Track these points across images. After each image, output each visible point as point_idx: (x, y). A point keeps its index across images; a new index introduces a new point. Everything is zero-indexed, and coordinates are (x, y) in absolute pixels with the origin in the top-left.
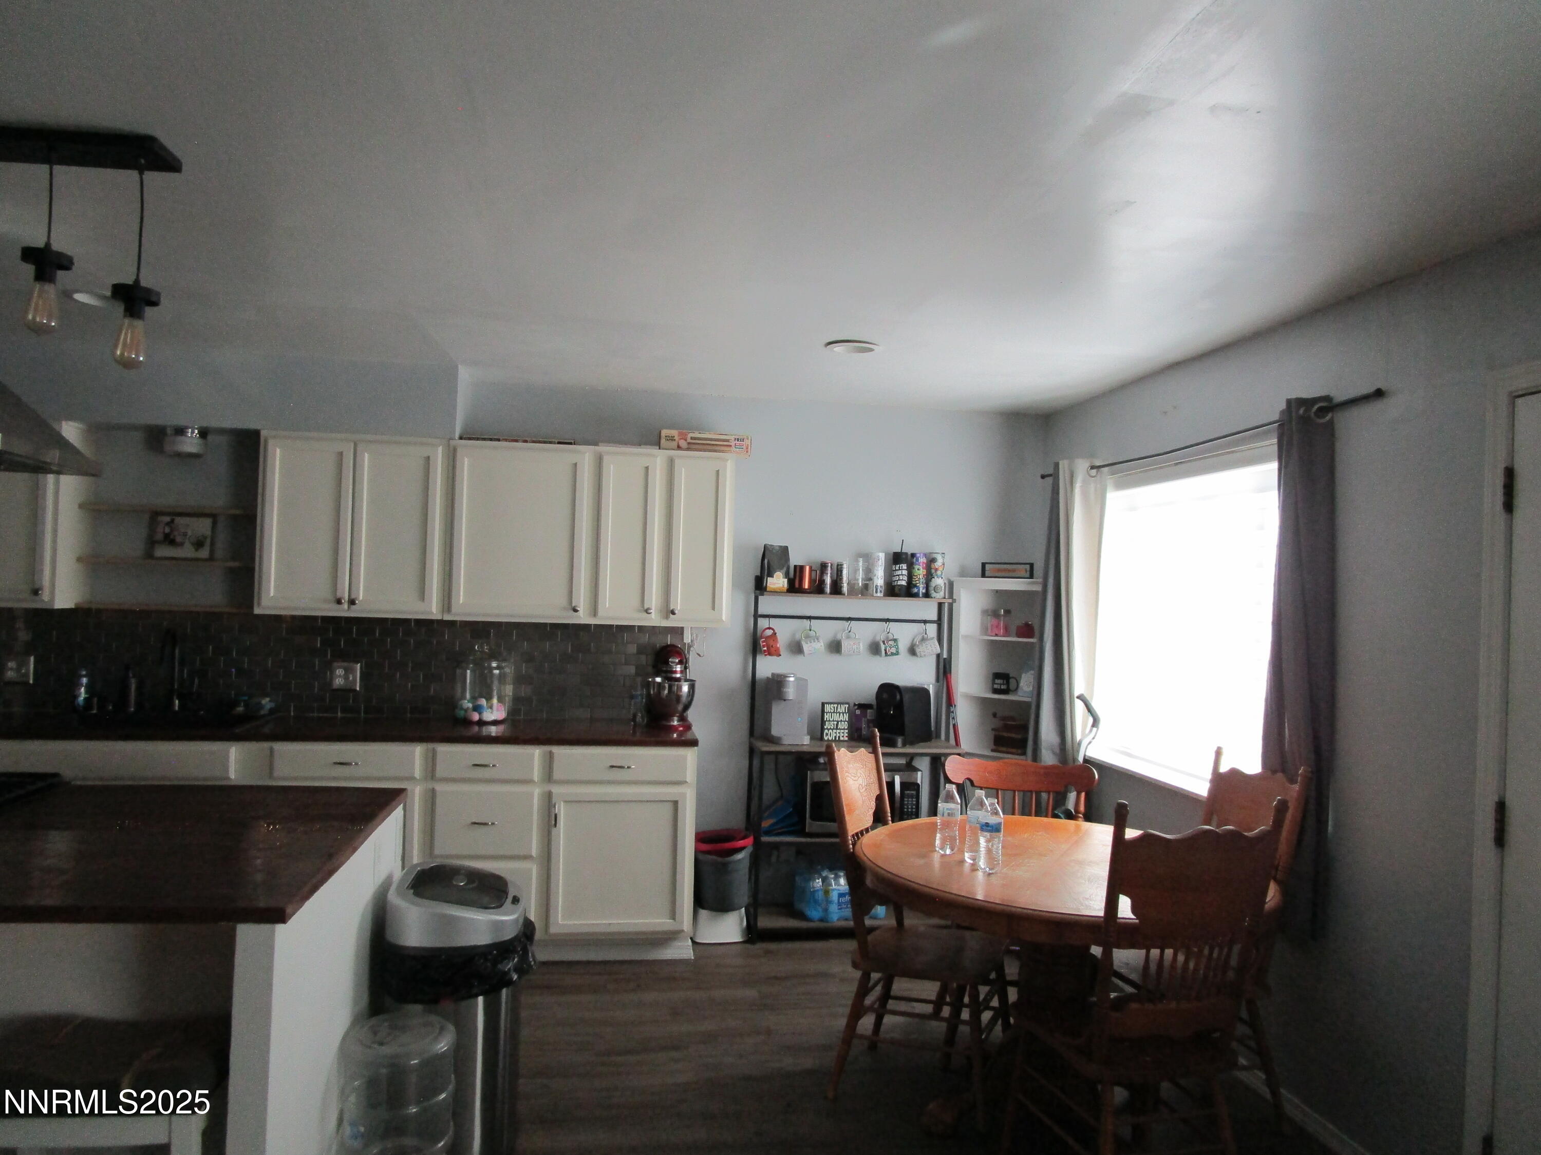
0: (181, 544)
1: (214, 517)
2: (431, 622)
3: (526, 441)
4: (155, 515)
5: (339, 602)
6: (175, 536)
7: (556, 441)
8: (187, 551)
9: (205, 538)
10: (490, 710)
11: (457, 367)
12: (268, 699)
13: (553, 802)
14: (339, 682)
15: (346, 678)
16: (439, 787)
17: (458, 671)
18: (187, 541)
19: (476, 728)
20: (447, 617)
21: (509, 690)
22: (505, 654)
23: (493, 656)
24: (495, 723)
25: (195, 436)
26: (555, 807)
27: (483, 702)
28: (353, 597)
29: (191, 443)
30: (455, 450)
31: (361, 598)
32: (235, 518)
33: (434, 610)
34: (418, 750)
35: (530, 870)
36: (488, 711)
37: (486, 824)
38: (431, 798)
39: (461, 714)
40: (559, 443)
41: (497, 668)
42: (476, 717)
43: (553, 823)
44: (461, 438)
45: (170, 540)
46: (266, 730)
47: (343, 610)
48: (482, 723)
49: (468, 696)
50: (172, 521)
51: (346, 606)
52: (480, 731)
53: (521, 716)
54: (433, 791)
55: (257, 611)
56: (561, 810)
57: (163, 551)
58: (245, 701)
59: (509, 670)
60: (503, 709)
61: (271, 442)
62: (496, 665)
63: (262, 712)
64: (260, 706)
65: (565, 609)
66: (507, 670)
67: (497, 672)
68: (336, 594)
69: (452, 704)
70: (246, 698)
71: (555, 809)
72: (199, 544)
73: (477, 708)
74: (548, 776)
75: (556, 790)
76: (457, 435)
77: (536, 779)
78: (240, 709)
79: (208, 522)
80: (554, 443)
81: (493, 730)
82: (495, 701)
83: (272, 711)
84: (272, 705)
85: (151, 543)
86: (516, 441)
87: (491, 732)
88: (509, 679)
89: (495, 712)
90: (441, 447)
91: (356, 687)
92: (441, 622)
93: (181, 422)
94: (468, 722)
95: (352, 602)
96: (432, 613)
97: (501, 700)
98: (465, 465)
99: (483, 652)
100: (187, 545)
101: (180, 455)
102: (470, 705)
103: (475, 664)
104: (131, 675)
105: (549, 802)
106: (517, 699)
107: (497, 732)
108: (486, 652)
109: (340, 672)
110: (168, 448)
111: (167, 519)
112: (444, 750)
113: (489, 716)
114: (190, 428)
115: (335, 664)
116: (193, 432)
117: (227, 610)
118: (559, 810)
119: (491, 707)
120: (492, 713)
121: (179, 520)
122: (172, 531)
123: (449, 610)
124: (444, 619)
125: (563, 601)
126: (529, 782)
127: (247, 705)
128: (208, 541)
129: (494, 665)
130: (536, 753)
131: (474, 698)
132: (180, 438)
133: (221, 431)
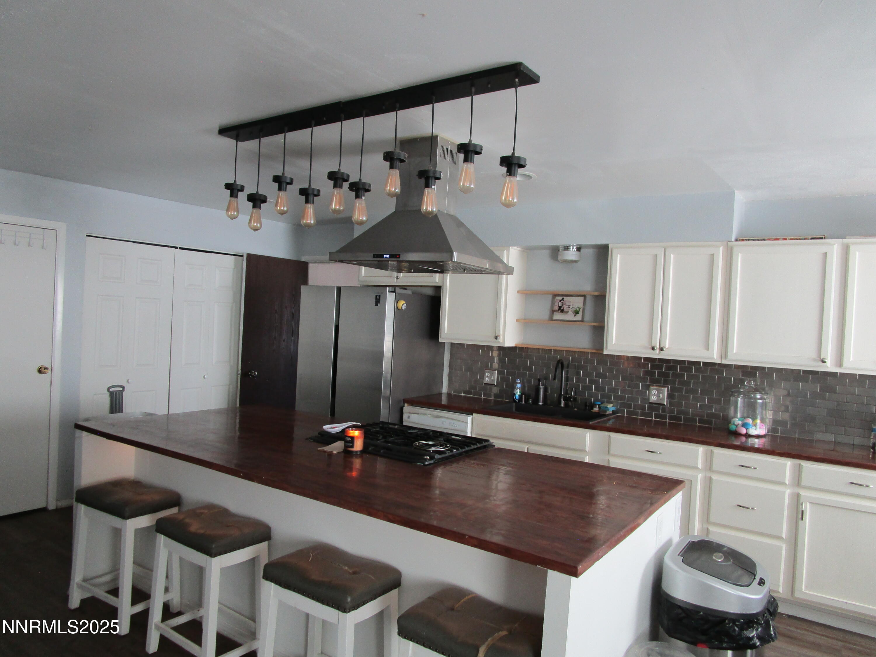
0: (567, 312)
1: (584, 296)
2: (714, 364)
3: (785, 239)
4: (555, 295)
5: (653, 349)
6: (564, 308)
7: (810, 237)
8: (570, 316)
9: (580, 309)
10: (754, 427)
11: (734, 191)
12: (612, 405)
13: (801, 502)
14: (653, 398)
15: (658, 396)
16: (715, 477)
17: (732, 398)
18: (570, 311)
19: (743, 439)
20: (724, 362)
21: (769, 414)
22: (767, 389)
23: (757, 390)
24: (758, 437)
25: (574, 250)
26: (802, 505)
27: (750, 421)
28: (662, 346)
29: (572, 254)
30: (731, 249)
31: (667, 347)
32: (596, 296)
33: (715, 356)
34: (701, 450)
35: (781, 547)
36: (753, 428)
37: (747, 508)
38: (709, 483)
39: (733, 428)
40: (812, 239)
41: (760, 399)
42: (744, 431)
43: (800, 516)
44: (736, 240)
45: (561, 310)
46: (610, 424)
47: (656, 354)
48: (748, 436)
49: (739, 415)
50: (563, 298)
51: (657, 351)
52: (746, 442)
53: (778, 434)
54: (710, 479)
55: (605, 352)
56: (808, 509)
57: (558, 316)
58: (599, 405)
59: (770, 400)
60: (764, 427)
61: (615, 251)
62: (759, 396)
63: (608, 413)
64: (607, 409)
65: (815, 360)
66: (768, 400)
67: (760, 401)
68: (651, 344)
69: (727, 420)
70: (600, 403)
71: (802, 507)
72: (576, 313)
73: (744, 425)
74: (797, 481)
75: (803, 493)
76: (733, 239)
77: (787, 481)
78: (596, 409)
79: (582, 299)
80: (808, 239)
81: (757, 443)
82: (758, 421)
83: (614, 412)
84: (614, 409)
85: (553, 312)
86: (778, 239)
87: (754, 444)
88: (770, 406)
89: (758, 429)
90: (722, 247)
91: (664, 402)
92: (720, 365)
93: (566, 243)
94: (736, 434)
95: (661, 349)
96: (714, 359)
97: (763, 421)
98: (739, 258)
99: (750, 387)
100: (570, 313)
101: (566, 262)
102: (740, 422)
103: (744, 395)
104: (541, 385)
105: (797, 499)
106: (775, 422)
107: (759, 445)
108: (753, 387)
109: (654, 392)
110: (560, 258)
111: (561, 298)
112: (719, 451)
113: (753, 431)
114: (571, 246)
115: (651, 387)
116: (573, 248)
117: (589, 351)
118: (806, 507)
119: (755, 425)
120: (756, 429)
121: (566, 298)
122: (562, 305)
123: (726, 357)
124: (722, 363)
125: (813, 354)
126: (783, 483)
127: (599, 408)
128: (581, 310)
129: (758, 396)
130: (788, 463)
131: (743, 418)
132: (566, 252)
133: (588, 247)
